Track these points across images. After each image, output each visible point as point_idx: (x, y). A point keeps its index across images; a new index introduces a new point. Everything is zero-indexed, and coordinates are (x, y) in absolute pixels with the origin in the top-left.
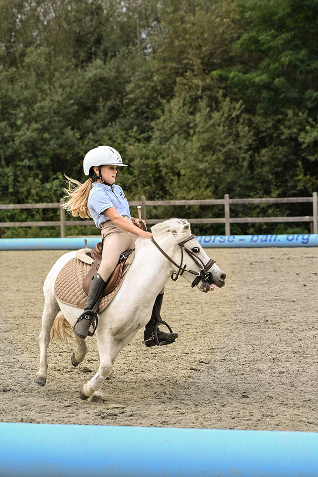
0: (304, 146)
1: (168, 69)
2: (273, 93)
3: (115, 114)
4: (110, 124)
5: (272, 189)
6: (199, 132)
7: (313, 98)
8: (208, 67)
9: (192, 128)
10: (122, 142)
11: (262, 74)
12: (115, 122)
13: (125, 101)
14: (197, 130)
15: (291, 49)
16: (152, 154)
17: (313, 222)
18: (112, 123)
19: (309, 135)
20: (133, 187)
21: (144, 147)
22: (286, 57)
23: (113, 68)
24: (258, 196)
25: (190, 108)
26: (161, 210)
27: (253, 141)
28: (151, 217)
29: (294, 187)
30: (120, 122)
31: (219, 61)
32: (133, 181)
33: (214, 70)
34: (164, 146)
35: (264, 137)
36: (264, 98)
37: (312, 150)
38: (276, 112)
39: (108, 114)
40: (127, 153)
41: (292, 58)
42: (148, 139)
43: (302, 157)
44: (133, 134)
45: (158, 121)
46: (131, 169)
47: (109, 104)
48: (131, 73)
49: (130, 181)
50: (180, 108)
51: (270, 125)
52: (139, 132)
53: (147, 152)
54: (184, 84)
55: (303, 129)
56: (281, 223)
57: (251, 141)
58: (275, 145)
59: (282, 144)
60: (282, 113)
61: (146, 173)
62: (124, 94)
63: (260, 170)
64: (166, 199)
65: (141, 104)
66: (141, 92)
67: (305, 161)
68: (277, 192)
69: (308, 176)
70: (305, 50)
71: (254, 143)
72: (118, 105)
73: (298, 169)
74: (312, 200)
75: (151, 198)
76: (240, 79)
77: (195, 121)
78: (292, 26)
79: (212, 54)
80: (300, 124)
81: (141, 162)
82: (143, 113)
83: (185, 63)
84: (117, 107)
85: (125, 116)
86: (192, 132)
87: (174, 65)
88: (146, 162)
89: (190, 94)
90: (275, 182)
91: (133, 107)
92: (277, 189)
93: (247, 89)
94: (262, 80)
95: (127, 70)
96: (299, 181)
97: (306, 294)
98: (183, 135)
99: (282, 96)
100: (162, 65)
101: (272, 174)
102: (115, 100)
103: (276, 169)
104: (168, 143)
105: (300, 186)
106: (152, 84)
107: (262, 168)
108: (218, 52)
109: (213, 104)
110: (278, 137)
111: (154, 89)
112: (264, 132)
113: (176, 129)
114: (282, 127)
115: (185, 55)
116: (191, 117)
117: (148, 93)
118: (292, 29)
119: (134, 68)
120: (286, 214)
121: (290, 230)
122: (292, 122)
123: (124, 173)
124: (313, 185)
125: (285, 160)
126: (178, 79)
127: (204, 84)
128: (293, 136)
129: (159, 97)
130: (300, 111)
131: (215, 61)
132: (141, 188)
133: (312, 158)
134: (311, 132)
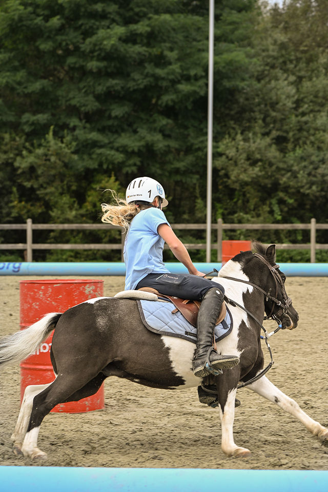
0: (20, 171)
7: (30, 123)
15: (8, 71)
17: (25, 250)
19: (25, 160)
22: (3, 78)
29: (9, 214)
37: (28, 176)
41: (10, 80)
43: (18, 183)
55: (19, 154)
67: (21, 188)
69: (23, 203)
70: (24, 70)
73: (12, 195)
74: (26, 227)
78: (10, 47)
80: (17, 149)
96: (13, 207)
97: (11, 324)
105: (14, 213)
118: (11, 51)
121: (3, 258)
122: (9, 146)
124: (28, 211)
128: (10, 161)
130: (17, 135)
133: (28, 184)
134: (27, 156)
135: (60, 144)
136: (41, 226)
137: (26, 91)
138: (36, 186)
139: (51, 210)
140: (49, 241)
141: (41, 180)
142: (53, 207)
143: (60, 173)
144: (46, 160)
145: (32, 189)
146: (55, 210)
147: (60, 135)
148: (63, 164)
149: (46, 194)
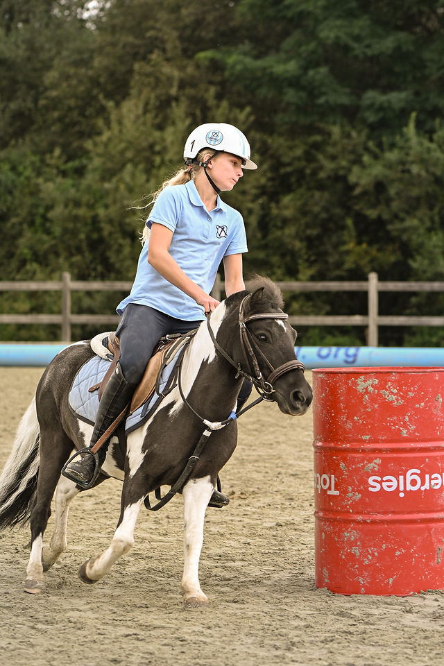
0: (357, 191)
1: (120, 45)
2: (303, 94)
3: (23, 124)
4: (13, 142)
5: (301, 268)
6: (171, 161)
7: (376, 106)
8: (190, 45)
9: (159, 153)
10: (33, 175)
11: (287, 61)
12: (24, 139)
13: (42, 102)
14: (168, 157)
15: (339, 17)
16: (85, 198)
17: (366, 327)
18: (17, 141)
19: (368, 171)
20: (51, 257)
21: (73, 186)
22: (331, 30)
23: (23, 41)
24: (274, 277)
25: (156, 116)
26: (99, 298)
27: (269, 179)
28: (80, 311)
29: (339, 265)
30: (32, 140)
31: (211, 35)
32: (52, 246)
33: (202, 50)
34: (107, 185)
35: (288, 175)
36: (288, 104)
38: (311, 129)
39: (11, 125)
40: (41, 195)
42: (80, 172)
43: (356, 210)
44: (53, 162)
45: (98, 139)
46: (48, 225)
47: (13, 106)
48: (53, 52)
49: (46, 246)
50: (138, 117)
51: (299, 152)
52: (64, 158)
53: (78, 195)
54: (147, 75)
55: (358, 161)
56: (314, 327)
57: (263, 181)
58: (309, 189)
59: (321, 187)
60: (320, 131)
61: (74, 233)
62: (41, 89)
63: (279, 233)
64: (109, 279)
65: (70, 109)
66: (69, 86)
67: (360, 218)
68: (311, 272)
69: (364, 246)
70: (366, 17)
71: (270, 184)
72: (30, 110)
73: (346, 233)
74: (367, 286)
75: (81, 277)
76: (245, 69)
77: (163, 140)
79: (199, 23)
80: (353, 152)
81: (67, 211)
82: (74, 124)
83: (150, 38)
84: (27, 113)
85: (40, 128)
86: (158, 160)
87: (131, 39)
88: (75, 212)
89: (158, 91)
90: (307, 253)
91: (56, 114)
92: (310, 267)
93: (259, 86)
94: (286, 71)
95: (47, 46)
96: (348, 252)
98: (141, 166)
99: (321, 100)
100: (109, 38)
101: (301, 240)
102: (24, 100)
103: (309, 232)
104: (114, 180)
105: (349, 263)
106: (90, 73)
107: (282, 228)
108: (210, 18)
109: (198, 112)
110: (314, 173)
111: (95, 82)
112: (289, 164)
113: (129, 154)
114: (320, 157)
115: (151, 23)
116: (157, 134)
117: (82, 88)
119: (59, 43)
120: (324, 312)
121: (329, 339)
123: (36, 232)
124: (372, 260)
125: (324, 215)
126: (137, 66)
127: (182, 75)
128: (341, 173)
129: (101, 96)
130: (354, 127)
131: (203, 34)
132: (67, 259)
133: (372, 213)
134: (370, 165)
135: (427, 143)
136: (392, 286)
137: (369, 52)
138: (386, 216)
139: (412, 257)
140: (408, 311)
141: (395, 205)
142: (414, 253)
143: (427, 194)
144: (403, 171)
145: (380, 222)
146: (419, 258)
147: (428, 126)
148: (432, 178)
149: (405, 230)
